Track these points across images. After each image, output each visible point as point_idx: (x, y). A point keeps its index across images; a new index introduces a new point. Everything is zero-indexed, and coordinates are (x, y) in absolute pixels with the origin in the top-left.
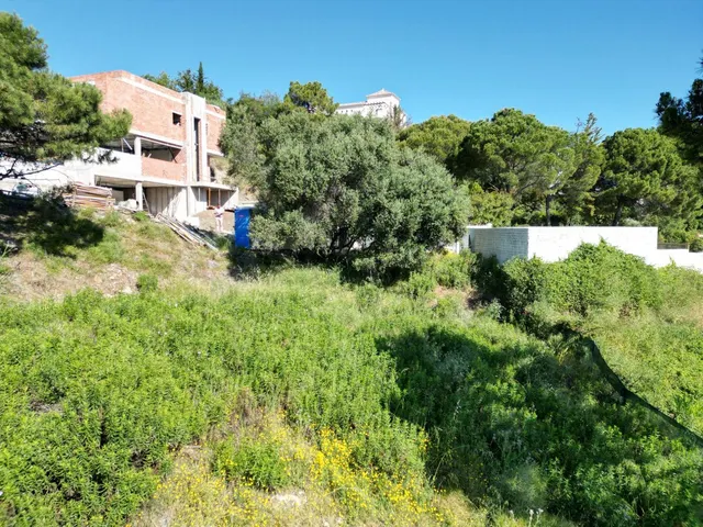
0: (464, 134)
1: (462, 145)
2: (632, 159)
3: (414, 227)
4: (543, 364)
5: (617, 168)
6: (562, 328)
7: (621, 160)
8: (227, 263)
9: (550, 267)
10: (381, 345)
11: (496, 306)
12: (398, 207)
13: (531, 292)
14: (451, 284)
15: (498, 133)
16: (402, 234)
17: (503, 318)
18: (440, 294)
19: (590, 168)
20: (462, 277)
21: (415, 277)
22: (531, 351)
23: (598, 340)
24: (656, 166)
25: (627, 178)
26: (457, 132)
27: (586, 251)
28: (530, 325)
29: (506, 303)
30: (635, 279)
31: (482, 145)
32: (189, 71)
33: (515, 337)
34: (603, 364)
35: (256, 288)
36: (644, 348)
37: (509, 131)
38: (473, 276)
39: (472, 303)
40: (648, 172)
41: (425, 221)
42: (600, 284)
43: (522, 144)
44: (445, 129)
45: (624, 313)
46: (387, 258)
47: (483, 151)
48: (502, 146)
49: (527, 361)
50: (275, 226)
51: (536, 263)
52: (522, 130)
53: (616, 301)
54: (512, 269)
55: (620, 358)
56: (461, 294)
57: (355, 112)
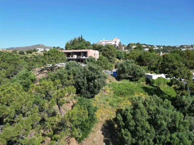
0: (139, 55)
1: (139, 58)
2: (167, 60)
3: (140, 75)
4: (155, 90)
5: (164, 61)
6: (156, 86)
7: (165, 60)
8: (115, 79)
9: (155, 80)
10: (141, 88)
11: (149, 84)
12: (138, 73)
13: (153, 83)
14: (143, 81)
15: (145, 57)
16: (138, 76)
17: (150, 85)
18: (142, 83)
19: (160, 61)
21: (139, 81)
22: (154, 89)
23: (160, 88)
24: (171, 61)
25: (166, 63)
26: (138, 55)
27: (159, 78)
28: (153, 86)
29: (150, 84)
30: (165, 81)
31: (143, 58)
33: (151, 87)
34: (160, 90)
35: (120, 82)
36: (165, 89)
37: (147, 56)
38: (146, 81)
39: (146, 84)
40: (169, 62)
41: (141, 75)
42: (160, 82)
43: (149, 58)
44: (136, 54)
45: (163, 85)
46: (136, 79)
47: (143, 60)
48: (146, 59)
49: (153, 89)
50: (123, 75)
51: (153, 79)
52: (149, 56)
53: (162, 84)
54: (151, 80)
55: (162, 89)
56: (144, 83)
57: (110, 43)
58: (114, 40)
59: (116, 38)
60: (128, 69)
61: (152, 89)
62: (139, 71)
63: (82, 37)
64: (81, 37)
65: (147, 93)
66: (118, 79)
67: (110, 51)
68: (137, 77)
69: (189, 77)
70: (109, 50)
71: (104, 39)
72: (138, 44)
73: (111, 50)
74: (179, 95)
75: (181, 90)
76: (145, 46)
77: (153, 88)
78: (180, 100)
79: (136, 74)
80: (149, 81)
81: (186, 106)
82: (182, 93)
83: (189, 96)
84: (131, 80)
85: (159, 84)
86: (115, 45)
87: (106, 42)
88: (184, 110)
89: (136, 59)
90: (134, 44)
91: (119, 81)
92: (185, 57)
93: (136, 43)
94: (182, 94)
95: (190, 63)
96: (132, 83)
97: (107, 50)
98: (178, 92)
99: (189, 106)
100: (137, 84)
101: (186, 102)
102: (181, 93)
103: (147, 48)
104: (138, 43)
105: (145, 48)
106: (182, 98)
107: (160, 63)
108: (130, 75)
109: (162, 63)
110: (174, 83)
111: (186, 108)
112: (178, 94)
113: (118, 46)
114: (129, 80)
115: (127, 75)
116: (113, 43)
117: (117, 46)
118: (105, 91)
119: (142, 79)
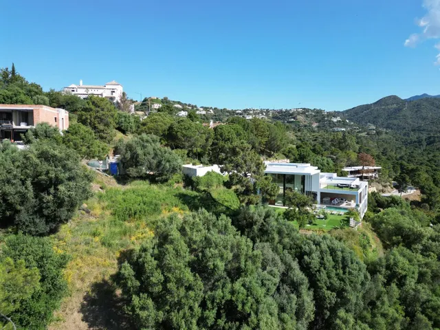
0: (169, 125)
1: (168, 130)
2: (221, 136)
3: (171, 169)
4: (202, 198)
5: (217, 139)
6: (204, 191)
7: (219, 137)
8: (114, 180)
9: (201, 178)
10: (175, 196)
11: (190, 187)
12: (168, 165)
13: (198, 184)
14: (178, 182)
15: (182, 129)
16: (168, 171)
17: (192, 190)
18: (176, 185)
19: (209, 140)
20: (180, 181)
21: (170, 181)
24: (229, 139)
25: (221, 143)
26: (165, 124)
27: (208, 173)
28: (198, 191)
29: (193, 187)
30: (219, 179)
31: (177, 132)
32: (7, 69)
33: (195, 193)
34: (211, 195)
35: (128, 187)
36: (219, 194)
37: (185, 128)
38: (184, 180)
39: (184, 187)
40: (226, 141)
41: (174, 168)
42: (211, 181)
43: (189, 133)
44: (161, 123)
45: (217, 187)
46: (164, 177)
47: (177, 135)
48: (183, 133)
49: (199, 197)
50: (135, 170)
51: (198, 177)
52: (189, 128)
53: (215, 184)
54: (194, 179)
55: (215, 195)
56: (181, 185)
57: (100, 92)
58: (107, 87)
59: (114, 82)
60: (145, 155)
61: (197, 196)
62: (169, 161)
63: (13, 70)
64: (10, 69)
65: (186, 207)
66: (123, 179)
67: (98, 112)
68: (166, 173)
69: (258, 169)
70: (97, 109)
71: (81, 82)
72: (165, 101)
73: (103, 110)
74: (244, 204)
75: (247, 195)
76: (180, 107)
77: (197, 194)
78: (245, 213)
79: (162, 167)
80: (189, 180)
81: (255, 224)
82: (249, 199)
83: (260, 204)
84: (153, 180)
85: (209, 185)
86: (112, 99)
87: (87, 88)
88: (253, 231)
89: (162, 134)
90: (157, 101)
91: (124, 184)
92: (252, 131)
93: (161, 98)
94: (249, 203)
95: (260, 143)
96: (155, 187)
97: (91, 110)
98: (241, 199)
99: (260, 224)
100: (165, 188)
101: (256, 217)
102: (246, 201)
103: (183, 110)
104: (166, 99)
105: (180, 110)
106: (248, 209)
107: (210, 142)
108: (150, 168)
109: (213, 144)
110: (234, 182)
111: (255, 228)
112: (241, 202)
113: (119, 101)
114: (148, 182)
115: (144, 170)
116: (106, 94)
117: (118, 103)
118: (88, 212)
119: (175, 177)
